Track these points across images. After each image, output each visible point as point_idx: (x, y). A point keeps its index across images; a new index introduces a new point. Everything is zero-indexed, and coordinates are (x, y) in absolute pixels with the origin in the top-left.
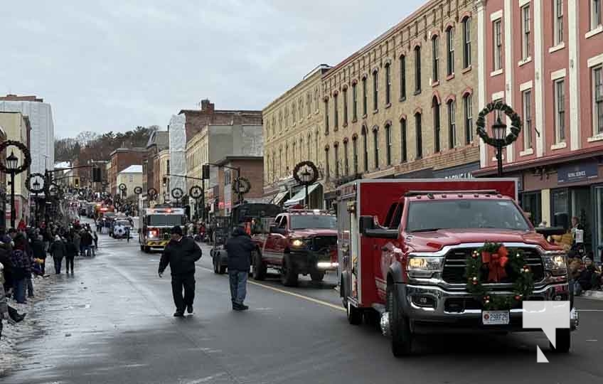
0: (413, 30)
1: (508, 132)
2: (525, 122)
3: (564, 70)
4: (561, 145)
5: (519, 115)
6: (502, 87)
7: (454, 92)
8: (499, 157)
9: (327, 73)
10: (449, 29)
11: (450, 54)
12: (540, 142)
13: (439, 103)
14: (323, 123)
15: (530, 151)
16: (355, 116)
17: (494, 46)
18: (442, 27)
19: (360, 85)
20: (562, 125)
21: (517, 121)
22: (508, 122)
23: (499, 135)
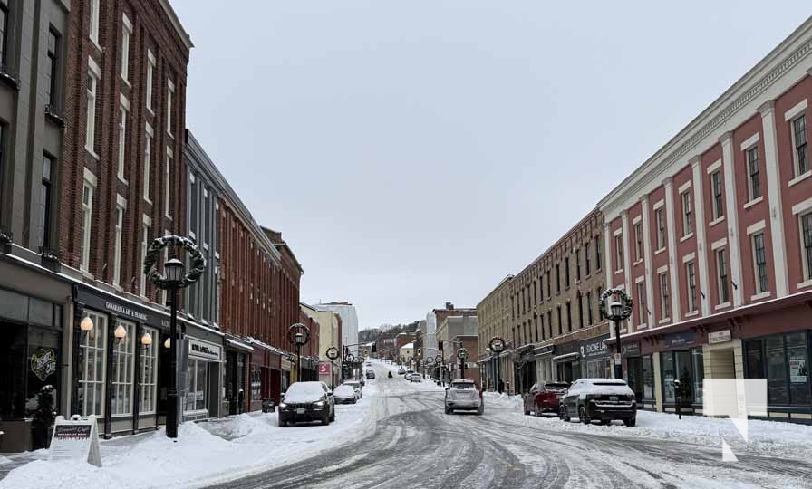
0: (564, 248)
2: (641, 306)
3: (666, 266)
4: (666, 320)
6: (623, 282)
7: (591, 287)
9: (512, 280)
12: (651, 318)
13: (581, 295)
17: (617, 253)
18: (582, 243)
20: (667, 306)
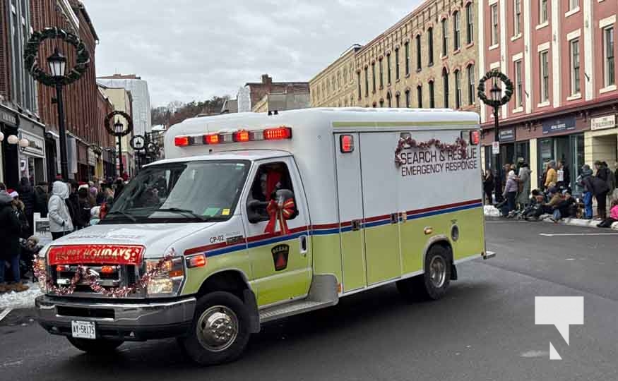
0: (426, 14)
1: (503, 94)
2: (517, 87)
3: (548, 43)
4: (545, 103)
5: (512, 81)
7: (460, 64)
8: (496, 114)
9: (359, 51)
10: (456, 13)
11: (456, 33)
12: (528, 101)
13: (448, 72)
14: (357, 90)
15: (521, 109)
16: (382, 85)
17: (492, 26)
18: (450, 12)
19: (385, 59)
20: (546, 87)
21: (510, 86)
22: (503, 87)
23: (496, 97)
